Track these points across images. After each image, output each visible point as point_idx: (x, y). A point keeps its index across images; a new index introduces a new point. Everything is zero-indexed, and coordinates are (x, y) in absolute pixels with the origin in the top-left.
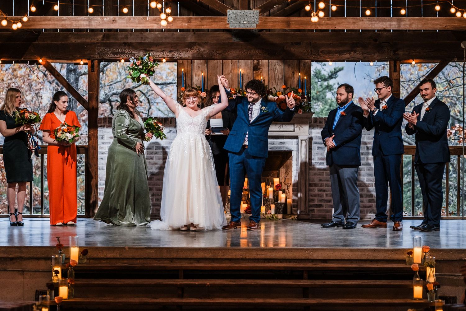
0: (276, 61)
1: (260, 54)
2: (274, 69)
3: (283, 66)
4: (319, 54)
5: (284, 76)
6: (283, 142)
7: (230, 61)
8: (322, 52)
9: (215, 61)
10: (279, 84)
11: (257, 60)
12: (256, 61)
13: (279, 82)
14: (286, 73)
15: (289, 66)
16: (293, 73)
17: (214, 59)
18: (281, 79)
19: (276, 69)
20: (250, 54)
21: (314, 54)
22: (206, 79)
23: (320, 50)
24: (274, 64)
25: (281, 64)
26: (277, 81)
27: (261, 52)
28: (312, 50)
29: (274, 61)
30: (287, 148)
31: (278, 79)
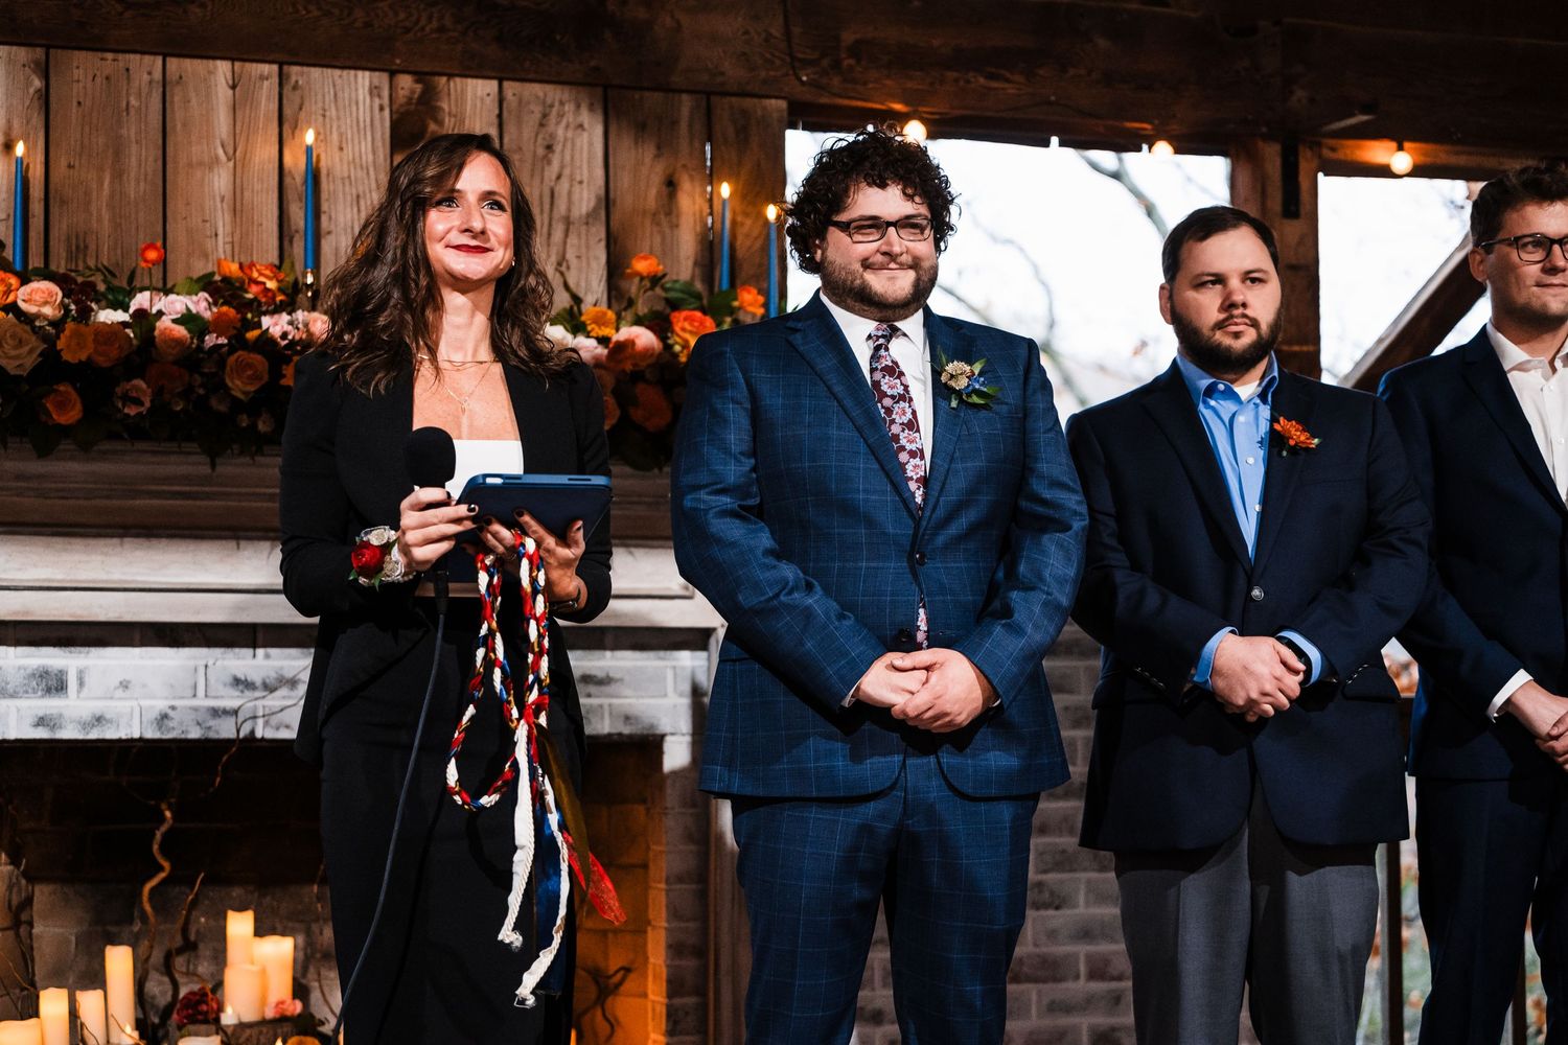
0: (553, 93)
1: (441, 29)
2: (541, 151)
3: (599, 130)
4: (836, 65)
5: (607, 201)
6: (600, 674)
7: (223, 68)
8: (856, 50)
9: (109, 63)
10: (570, 255)
11: (419, 76)
12: (406, 82)
13: (572, 240)
14: (623, 181)
15: (641, 129)
16: (671, 185)
17: (98, 45)
18: (589, 219)
19: (549, 148)
20: (368, 25)
21: (806, 63)
22: (37, 192)
23: (848, 37)
24: (537, 110)
25: (585, 117)
26: (558, 235)
27: (448, 22)
28: (796, 30)
29: (537, 89)
30: (627, 718)
31: (568, 222)
